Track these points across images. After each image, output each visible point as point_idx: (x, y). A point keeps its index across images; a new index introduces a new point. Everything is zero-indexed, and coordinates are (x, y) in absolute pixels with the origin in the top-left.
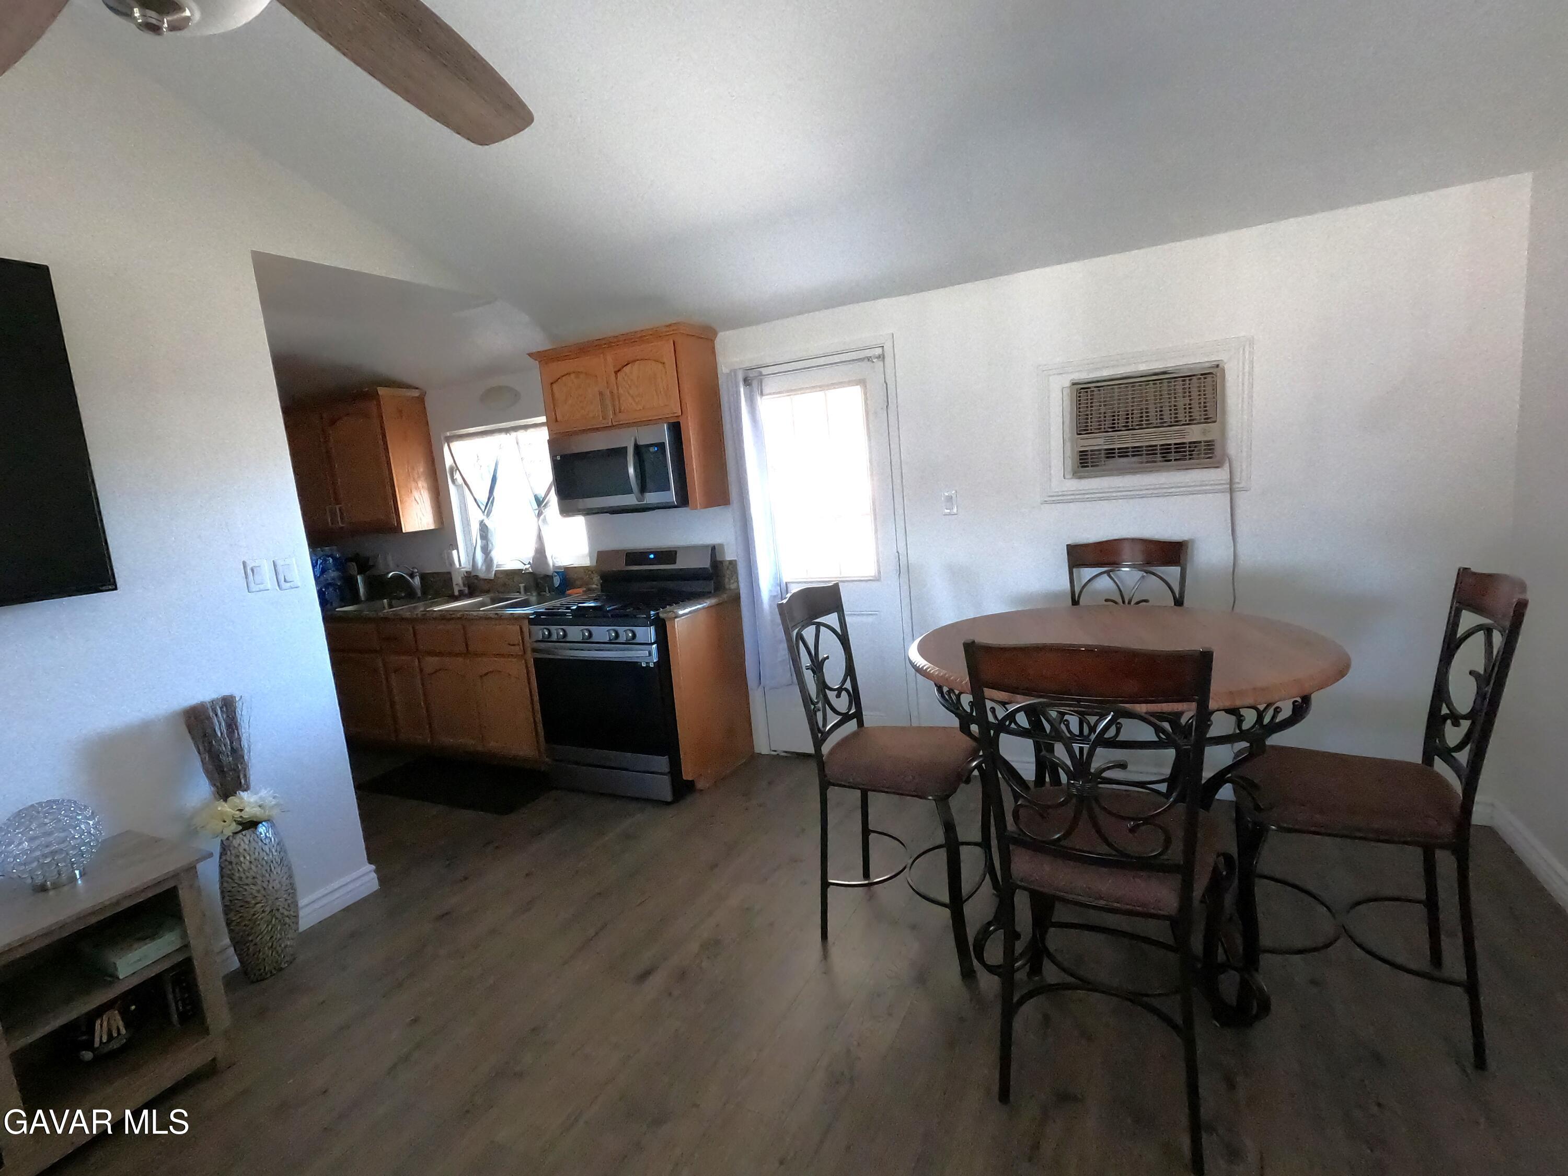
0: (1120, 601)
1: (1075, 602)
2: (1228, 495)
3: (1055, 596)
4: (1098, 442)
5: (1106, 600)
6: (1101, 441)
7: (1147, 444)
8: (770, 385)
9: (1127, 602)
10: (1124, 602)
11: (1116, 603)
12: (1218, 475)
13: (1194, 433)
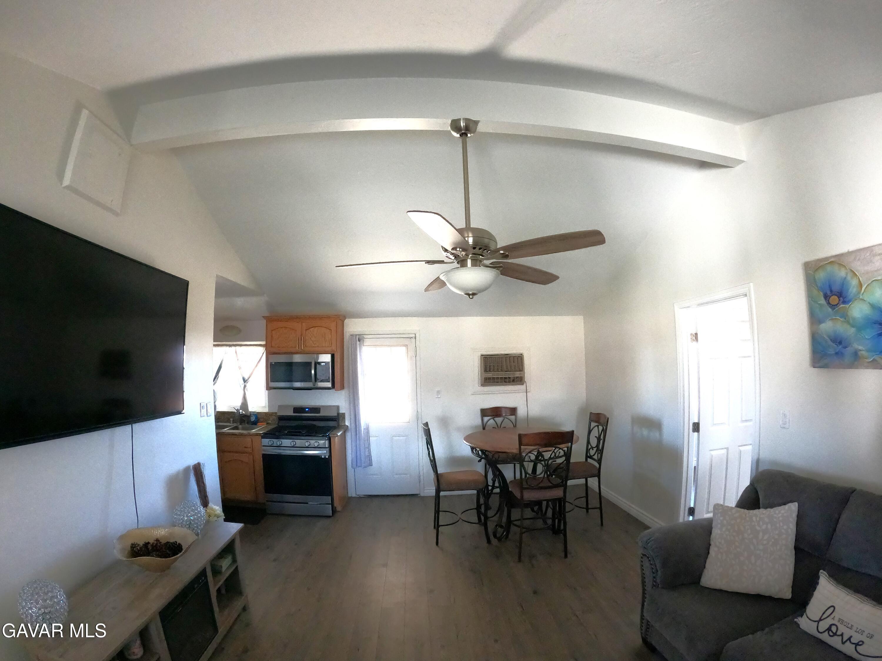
0: (497, 427)
1: (484, 429)
2: (525, 394)
3: (476, 427)
4: (490, 375)
5: (493, 428)
6: (491, 375)
7: (505, 377)
8: (367, 342)
9: (499, 427)
10: (498, 428)
11: (495, 428)
12: (523, 387)
13: (517, 374)
